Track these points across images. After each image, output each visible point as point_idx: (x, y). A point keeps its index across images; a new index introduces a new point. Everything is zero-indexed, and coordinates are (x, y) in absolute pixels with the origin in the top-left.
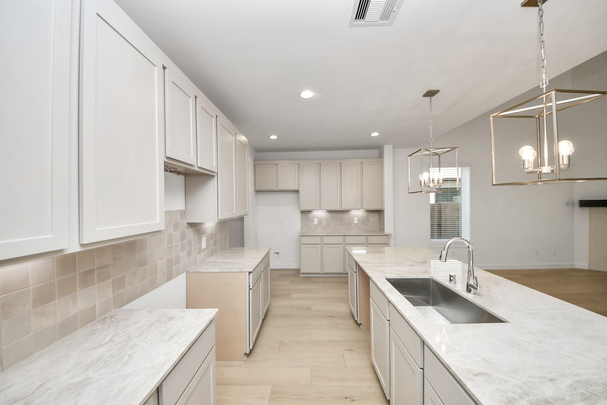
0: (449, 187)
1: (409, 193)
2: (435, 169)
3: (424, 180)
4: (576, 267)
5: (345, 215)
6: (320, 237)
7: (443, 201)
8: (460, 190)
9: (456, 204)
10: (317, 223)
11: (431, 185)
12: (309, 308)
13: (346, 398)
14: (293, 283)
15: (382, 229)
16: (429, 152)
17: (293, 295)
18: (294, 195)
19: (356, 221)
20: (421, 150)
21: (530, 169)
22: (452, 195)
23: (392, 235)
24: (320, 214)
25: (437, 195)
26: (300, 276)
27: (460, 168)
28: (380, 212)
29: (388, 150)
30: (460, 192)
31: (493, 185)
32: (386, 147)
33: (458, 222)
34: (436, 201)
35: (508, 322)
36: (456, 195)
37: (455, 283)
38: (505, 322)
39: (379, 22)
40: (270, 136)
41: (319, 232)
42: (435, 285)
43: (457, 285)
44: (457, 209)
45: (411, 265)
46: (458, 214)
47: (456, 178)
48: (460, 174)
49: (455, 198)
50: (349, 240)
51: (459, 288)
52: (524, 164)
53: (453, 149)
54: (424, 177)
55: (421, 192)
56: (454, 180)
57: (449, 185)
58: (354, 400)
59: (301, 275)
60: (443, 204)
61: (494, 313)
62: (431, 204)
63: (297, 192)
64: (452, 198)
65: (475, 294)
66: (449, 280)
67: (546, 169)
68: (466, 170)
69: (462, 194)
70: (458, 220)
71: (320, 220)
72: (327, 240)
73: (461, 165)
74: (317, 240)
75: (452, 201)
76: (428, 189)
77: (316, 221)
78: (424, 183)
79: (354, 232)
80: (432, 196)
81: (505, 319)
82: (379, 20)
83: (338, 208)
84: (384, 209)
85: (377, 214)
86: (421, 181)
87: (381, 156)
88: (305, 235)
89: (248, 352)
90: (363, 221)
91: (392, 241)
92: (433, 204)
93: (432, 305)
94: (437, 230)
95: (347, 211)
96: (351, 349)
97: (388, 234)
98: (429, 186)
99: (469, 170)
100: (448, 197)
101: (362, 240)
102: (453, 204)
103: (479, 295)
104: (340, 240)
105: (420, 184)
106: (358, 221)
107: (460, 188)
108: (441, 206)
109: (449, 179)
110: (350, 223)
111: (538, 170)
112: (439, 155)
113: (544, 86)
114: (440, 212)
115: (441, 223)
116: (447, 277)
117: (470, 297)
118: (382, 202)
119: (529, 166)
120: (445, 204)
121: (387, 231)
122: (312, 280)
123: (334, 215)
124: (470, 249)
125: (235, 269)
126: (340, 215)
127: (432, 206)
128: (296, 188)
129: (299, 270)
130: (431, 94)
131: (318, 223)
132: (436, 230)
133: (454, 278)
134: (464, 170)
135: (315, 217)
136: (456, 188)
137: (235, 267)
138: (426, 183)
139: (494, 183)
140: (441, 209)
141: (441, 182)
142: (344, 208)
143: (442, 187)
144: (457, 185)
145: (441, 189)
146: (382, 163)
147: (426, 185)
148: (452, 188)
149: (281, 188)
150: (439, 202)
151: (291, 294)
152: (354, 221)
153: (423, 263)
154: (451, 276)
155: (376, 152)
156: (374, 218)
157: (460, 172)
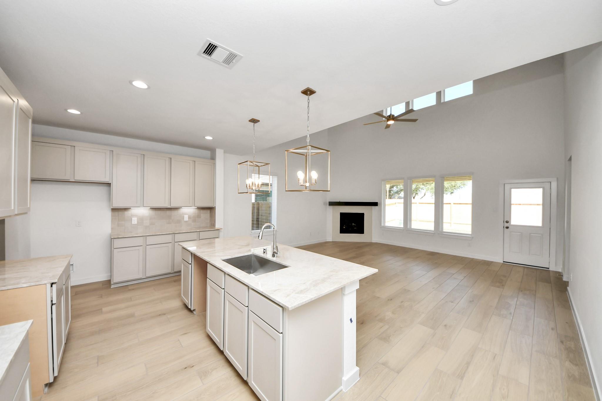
0: (265, 190)
1: (239, 193)
2: (256, 175)
3: (249, 184)
4: (327, 241)
5: (174, 213)
6: (142, 238)
7: (260, 200)
8: (271, 193)
9: (268, 203)
10: (136, 223)
11: (254, 188)
12: (132, 316)
13: (186, 368)
14: (102, 297)
15: (213, 224)
16: (252, 164)
17: (104, 309)
18: (104, 189)
19: (186, 218)
20: (247, 161)
21: (302, 184)
22: (266, 196)
23: (222, 229)
24: (142, 212)
25: (257, 196)
26: (111, 287)
27: (271, 176)
28: (211, 209)
29: (219, 153)
30: (271, 194)
31: (286, 191)
32: (217, 150)
33: (270, 216)
34: (256, 200)
35: (290, 266)
36: (269, 196)
37: (266, 253)
38: (288, 267)
39: (221, 63)
40: (68, 109)
41: (140, 231)
42: (255, 258)
43: (267, 254)
44: (270, 207)
45: (239, 248)
46: (270, 211)
47: (268, 183)
48: (271, 181)
49: (268, 199)
50: (178, 237)
51: (269, 256)
52: (299, 181)
53: (267, 164)
54: (249, 182)
55: (248, 192)
56: (267, 185)
57: (264, 189)
58: (193, 366)
59: (112, 285)
60: (261, 203)
61: (285, 264)
62: (252, 203)
63: (109, 185)
64: (266, 199)
65: (277, 257)
66: (263, 252)
67: (307, 184)
68: (275, 178)
69: (272, 196)
70: (270, 215)
71: (141, 220)
72: (150, 240)
73: (272, 174)
74: (139, 241)
75: (266, 200)
76: (252, 191)
77: (135, 221)
78: (249, 186)
79: (184, 229)
80: (253, 196)
81: (288, 265)
82: (222, 62)
83: (167, 205)
84: (215, 207)
85: (209, 211)
86: (247, 185)
87: (213, 158)
88: (120, 237)
89: (51, 380)
90: (194, 219)
91: (221, 234)
92: (254, 203)
93: (252, 273)
94: (256, 225)
95: (176, 209)
96: (186, 332)
97: (219, 229)
98: (252, 189)
99: (277, 178)
100: (264, 197)
101: (194, 236)
102: (267, 203)
103: (279, 257)
104: (169, 238)
105: (247, 187)
106: (188, 218)
107: (271, 191)
108: (259, 205)
109: (264, 184)
110: (179, 222)
111: (305, 184)
112: (259, 167)
113: (308, 141)
114: (258, 209)
115: (259, 219)
116: (262, 251)
117: (274, 259)
118: (214, 200)
119: (301, 182)
120: (262, 203)
121: (217, 226)
122: (130, 288)
123: (159, 212)
124: (275, 229)
125: (24, 283)
126: (168, 212)
127: (253, 204)
128: (107, 180)
129: (109, 281)
130: (254, 121)
131: (138, 222)
132: (255, 223)
133: (266, 251)
134: (274, 178)
135: (133, 216)
136: (268, 191)
137: (23, 282)
138: (250, 186)
139: (287, 190)
140: (259, 206)
141: (260, 186)
142: (173, 205)
143: (260, 190)
144: (269, 189)
145: (259, 191)
146: (214, 164)
147: (251, 188)
148: (266, 191)
149: (78, 178)
150: (258, 202)
151: (101, 309)
152: (185, 218)
153: (247, 245)
154: (264, 249)
155: (208, 153)
156: (206, 215)
157: (271, 179)
